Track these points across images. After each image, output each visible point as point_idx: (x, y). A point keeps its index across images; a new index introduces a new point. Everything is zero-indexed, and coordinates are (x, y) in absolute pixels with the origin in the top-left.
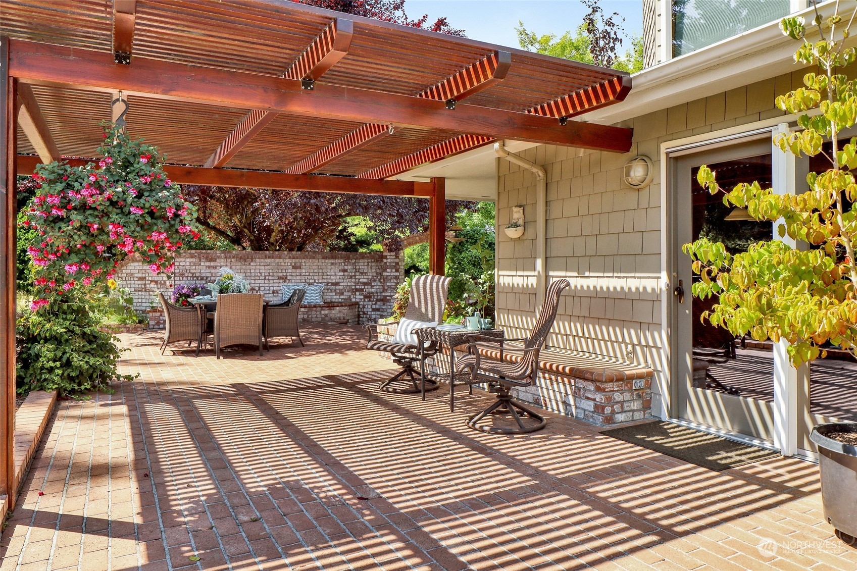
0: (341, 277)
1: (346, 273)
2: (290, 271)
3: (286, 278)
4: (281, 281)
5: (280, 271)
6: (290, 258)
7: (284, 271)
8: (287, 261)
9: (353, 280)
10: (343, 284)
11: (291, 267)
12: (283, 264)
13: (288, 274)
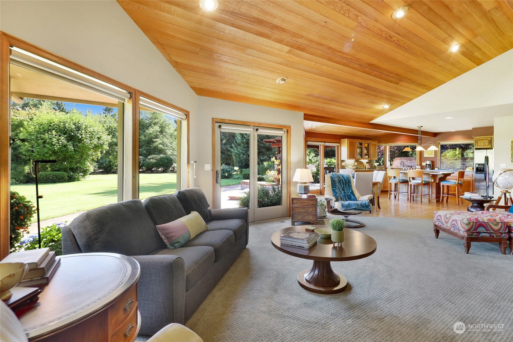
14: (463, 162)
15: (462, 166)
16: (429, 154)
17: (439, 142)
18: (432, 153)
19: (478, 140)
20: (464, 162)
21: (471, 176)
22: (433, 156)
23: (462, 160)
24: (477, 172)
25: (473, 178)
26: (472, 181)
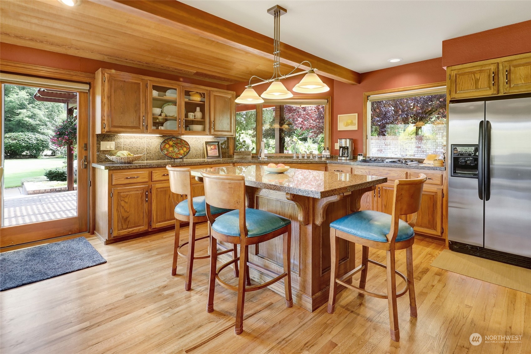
0: (416, 151)
1: (419, 149)
2: (384, 147)
3: (382, 151)
4: (379, 152)
5: (378, 147)
6: (384, 140)
7: (380, 147)
8: (382, 141)
9: (425, 154)
10: (417, 156)
11: (384, 145)
12: (380, 143)
13: (383, 149)
14: (417, 143)
15: (417, 149)
16: (347, 125)
17: (367, 94)
18: (354, 122)
19: (460, 75)
20: (419, 144)
21: (439, 182)
22: (355, 128)
23: (417, 141)
24: (455, 172)
25: (442, 187)
26: (440, 194)
